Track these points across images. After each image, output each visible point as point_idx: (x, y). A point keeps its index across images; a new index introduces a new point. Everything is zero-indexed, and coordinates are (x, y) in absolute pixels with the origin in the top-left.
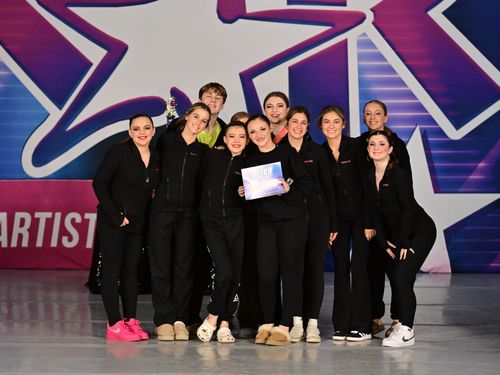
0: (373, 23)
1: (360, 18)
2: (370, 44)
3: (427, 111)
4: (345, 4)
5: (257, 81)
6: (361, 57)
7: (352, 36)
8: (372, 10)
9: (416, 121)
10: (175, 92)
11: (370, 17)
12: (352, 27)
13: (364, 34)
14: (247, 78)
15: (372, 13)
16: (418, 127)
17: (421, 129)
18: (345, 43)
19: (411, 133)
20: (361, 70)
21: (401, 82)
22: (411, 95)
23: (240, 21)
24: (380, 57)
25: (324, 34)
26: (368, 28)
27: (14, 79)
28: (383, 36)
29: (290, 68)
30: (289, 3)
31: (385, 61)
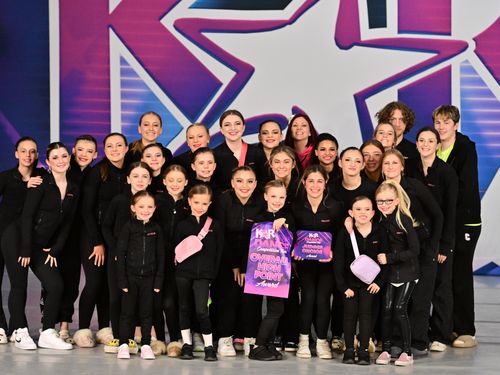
0: (475, 51)
1: (463, 47)
2: (472, 70)
4: (450, 34)
5: (369, 102)
6: (463, 82)
7: (455, 63)
8: (474, 39)
11: (472, 46)
12: (455, 55)
13: (467, 61)
14: (360, 99)
15: (474, 43)
18: (448, 70)
20: (463, 94)
23: (355, 48)
24: (481, 82)
25: (432, 58)
26: (470, 56)
27: (152, 96)
28: (484, 63)
29: (401, 92)
30: (400, 32)
31: (485, 85)
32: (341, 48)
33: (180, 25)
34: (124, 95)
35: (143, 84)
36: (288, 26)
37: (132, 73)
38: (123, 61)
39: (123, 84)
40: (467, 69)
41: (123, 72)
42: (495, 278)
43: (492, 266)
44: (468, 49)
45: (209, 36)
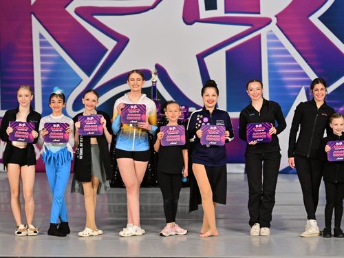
0: (277, 24)
1: (268, 21)
2: (275, 37)
3: (308, 77)
4: (259, 13)
5: (206, 59)
6: (269, 45)
7: (263, 32)
8: (276, 16)
9: (302, 83)
10: (157, 66)
11: (274, 21)
12: (263, 27)
13: (271, 31)
15: (275, 18)
16: (303, 87)
17: (305, 88)
18: (259, 37)
19: (299, 90)
20: (269, 53)
21: (293, 60)
22: (299, 67)
23: (196, 24)
24: (281, 45)
25: (250, 29)
26: (273, 27)
27: (61, 59)
28: (282, 31)
29: (227, 53)
30: (226, 12)
31: (284, 47)
32: (187, 24)
33: (79, 11)
34: (42, 59)
35: (55, 52)
36: (151, 10)
37: (47, 44)
38: (41, 36)
39: (42, 51)
40: (272, 36)
41: (42, 44)
42: (293, 175)
44: (272, 23)
45: (98, 18)
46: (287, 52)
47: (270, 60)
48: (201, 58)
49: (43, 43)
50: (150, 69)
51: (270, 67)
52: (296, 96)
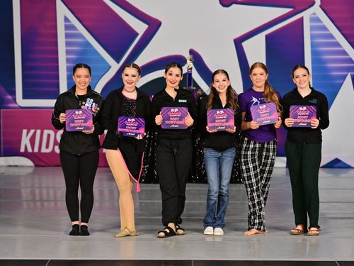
0: (320, 6)
1: (311, 3)
2: (318, 20)
5: (245, 44)
6: (312, 28)
7: (306, 15)
9: (349, 69)
10: (192, 52)
11: (318, 2)
12: (306, 9)
13: (314, 14)
16: (349, 74)
17: (351, 75)
18: (302, 19)
19: (344, 78)
20: (312, 37)
21: (338, 44)
22: (344, 53)
23: (234, 6)
24: (325, 28)
25: (290, 12)
26: (316, 10)
27: (88, 44)
29: (267, 37)
31: (328, 30)
32: (224, 5)
34: (68, 44)
35: (81, 36)
37: (73, 28)
38: (66, 19)
39: (67, 36)
41: (67, 27)
42: (340, 170)
43: (337, 161)
44: (315, 5)
46: (331, 36)
47: (313, 45)
48: (238, 43)
49: (69, 27)
50: (183, 55)
51: (314, 53)
52: (342, 84)
